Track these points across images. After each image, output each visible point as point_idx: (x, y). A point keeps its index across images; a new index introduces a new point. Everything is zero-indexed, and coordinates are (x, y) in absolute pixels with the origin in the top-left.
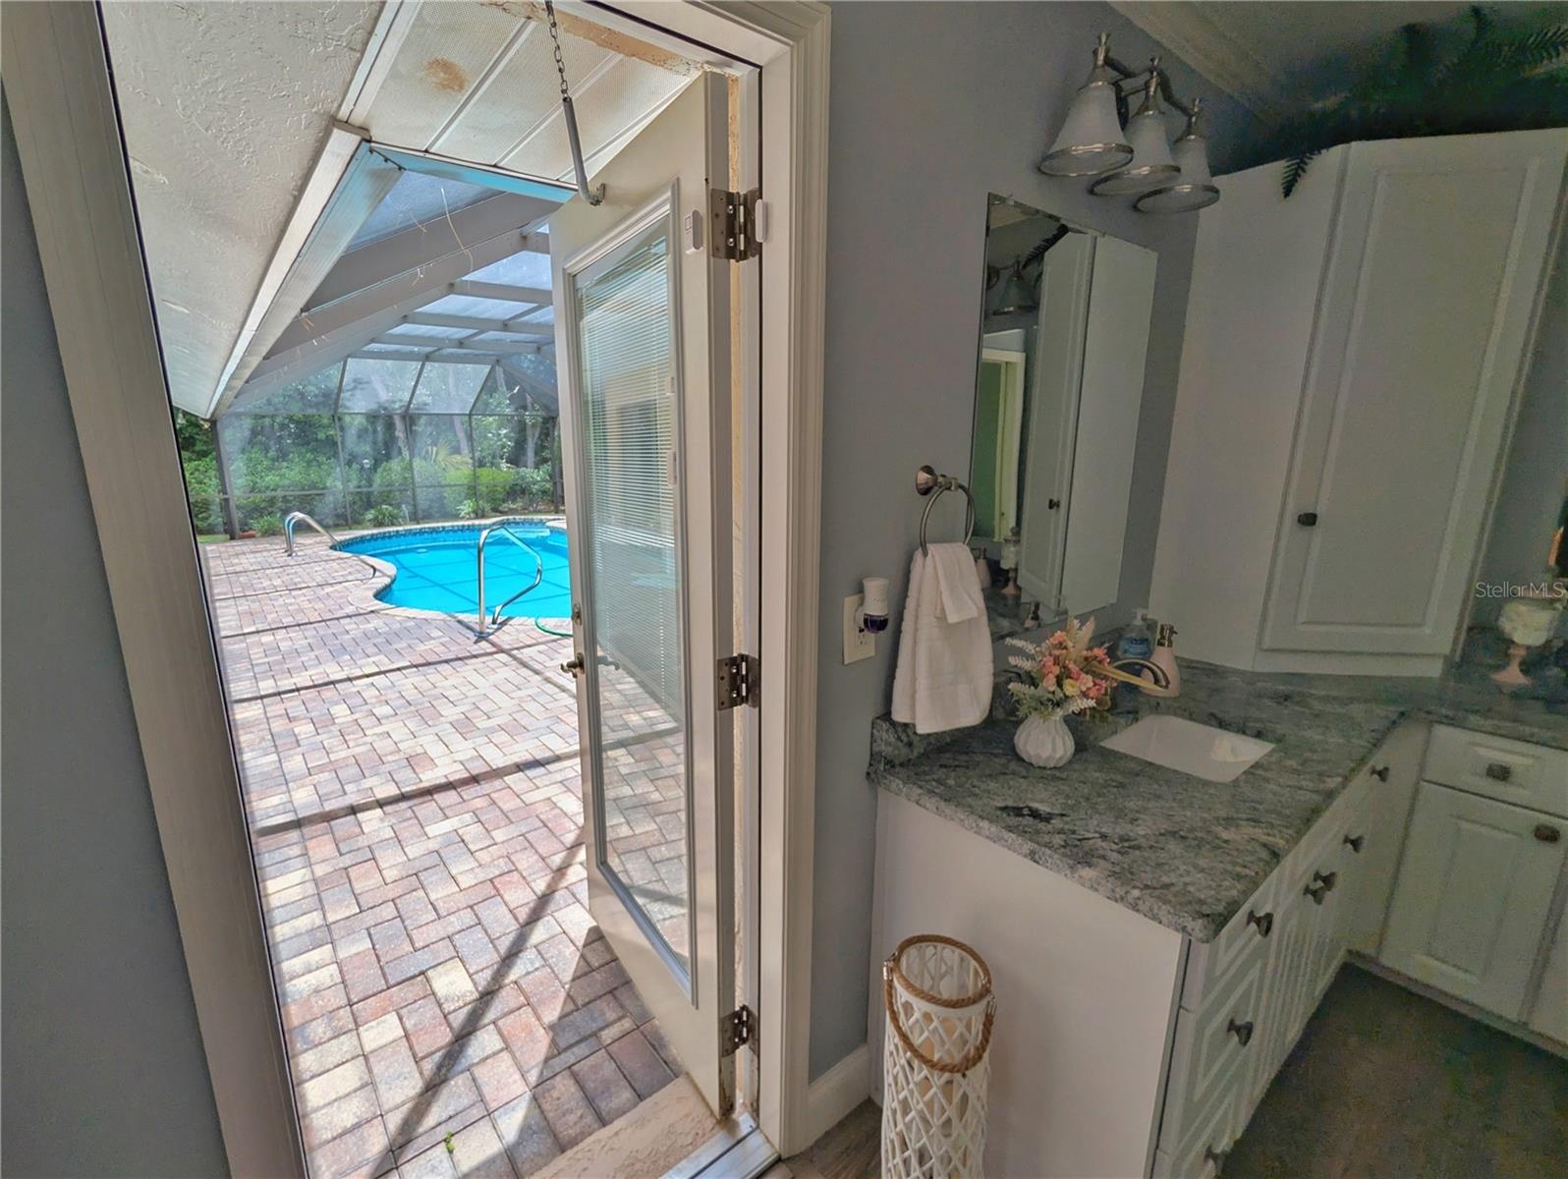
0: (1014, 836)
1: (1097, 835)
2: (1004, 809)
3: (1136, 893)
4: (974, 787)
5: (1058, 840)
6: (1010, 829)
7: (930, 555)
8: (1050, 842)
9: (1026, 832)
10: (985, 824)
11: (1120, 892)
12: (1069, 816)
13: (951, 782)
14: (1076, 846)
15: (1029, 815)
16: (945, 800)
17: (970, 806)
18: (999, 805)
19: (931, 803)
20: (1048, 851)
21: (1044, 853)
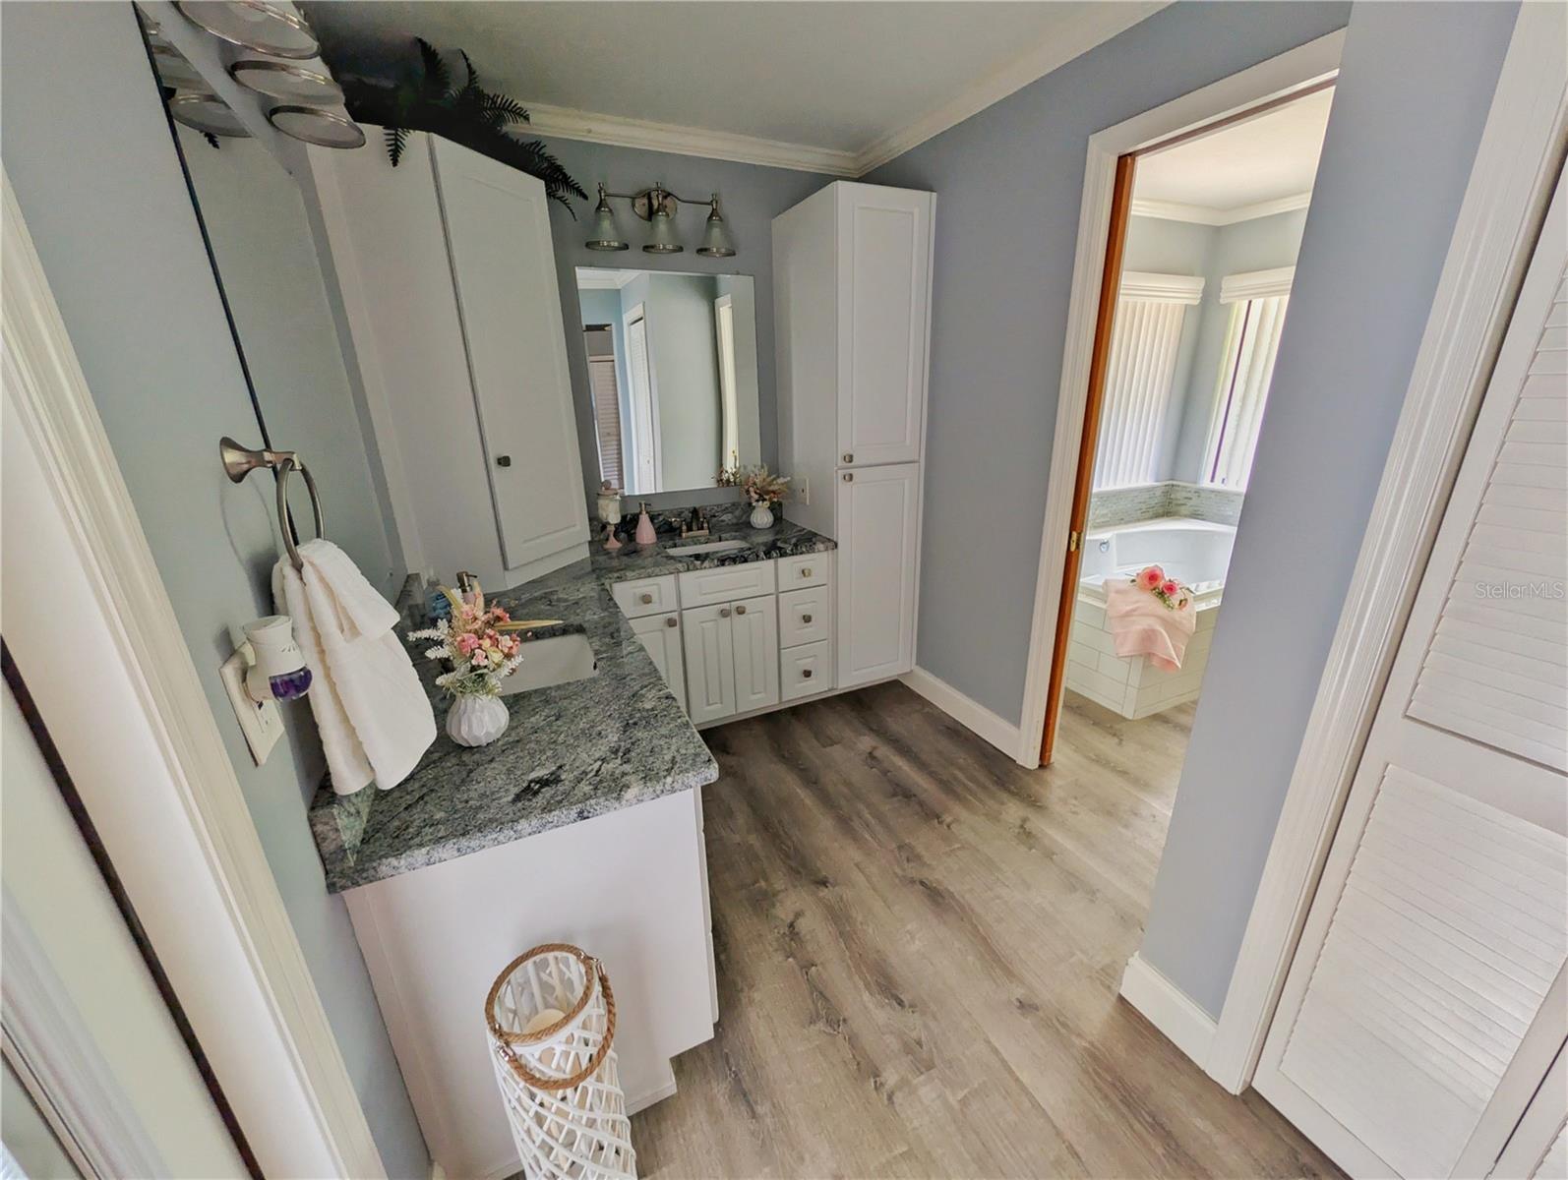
0: (557, 812)
1: (599, 763)
2: (518, 798)
3: (669, 780)
4: (467, 802)
5: (585, 787)
6: (547, 809)
7: (306, 564)
8: (585, 794)
9: (561, 802)
10: (523, 825)
11: (659, 788)
12: (565, 765)
13: (439, 815)
14: (601, 781)
15: (541, 787)
16: (463, 835)
17: (491, 821)
18: (510, 798)
19: (447, 850)
20: (593, 802)
21: (591, 806)
